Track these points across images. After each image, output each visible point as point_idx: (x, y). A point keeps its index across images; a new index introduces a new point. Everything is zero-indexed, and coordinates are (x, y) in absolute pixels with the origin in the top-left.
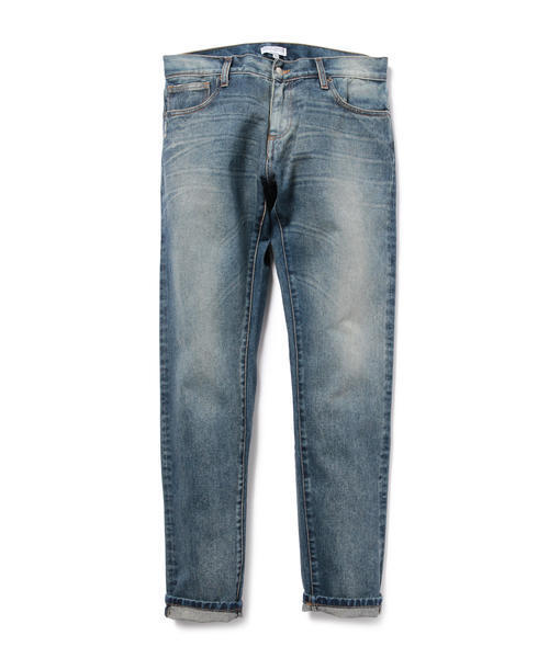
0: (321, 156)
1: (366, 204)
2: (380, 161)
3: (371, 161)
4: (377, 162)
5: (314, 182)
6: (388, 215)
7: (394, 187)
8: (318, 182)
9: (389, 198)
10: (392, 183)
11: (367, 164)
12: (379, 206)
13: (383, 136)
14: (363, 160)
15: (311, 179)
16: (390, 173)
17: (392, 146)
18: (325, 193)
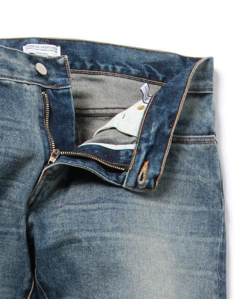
0: (111, 205)
1: (182, 271)
2: (205, 209)
3: (190, 208)
4: (200, 209)
5: (102, 239)
6: (215, 287)
7: (224, 246)
8: (110, 239)
9: (217, 262)
10: (220, 240)
11: (184, 213)
12: (202, 273)
13: (206, 171)
14: (178, 208)
15: (98, 234)
16: (219, 226)
17: (220, 187)
18: (119, 254)
